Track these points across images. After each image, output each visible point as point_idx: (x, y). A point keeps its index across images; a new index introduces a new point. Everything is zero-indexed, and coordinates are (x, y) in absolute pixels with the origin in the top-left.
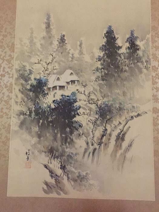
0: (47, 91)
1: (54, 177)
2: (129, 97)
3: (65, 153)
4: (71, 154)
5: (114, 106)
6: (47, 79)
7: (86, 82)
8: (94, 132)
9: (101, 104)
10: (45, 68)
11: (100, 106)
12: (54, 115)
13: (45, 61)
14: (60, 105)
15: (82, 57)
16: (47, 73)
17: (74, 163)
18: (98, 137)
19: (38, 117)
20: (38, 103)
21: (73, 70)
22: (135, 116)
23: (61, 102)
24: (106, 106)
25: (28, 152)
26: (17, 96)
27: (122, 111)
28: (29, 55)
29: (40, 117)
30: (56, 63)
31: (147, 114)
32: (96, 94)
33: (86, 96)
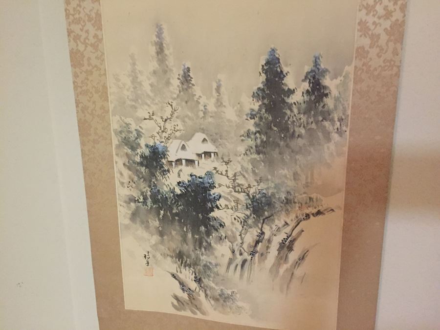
0: (167, 166)
1: (187, 291)
2: (304, 182)
3: (201, 262)
4: (208, 264)
5: (277, 197)
6: (167, 147)
7: (229, 156)
8: (243, 236)
9: (254, 193)
10: (160, 127)
11: (253, 196)
12: (181, 205)
13: (159, 114)
14: (190, 190)
15: (222, 112)
16: (165, 137)
17: (214, 277)
18: (249, 244)
19: (157, 206)
20: (155, 186)
21: (207, 134)
22: (313, 214)
23: (189, 185)
24: (263, 197)
25: (147, 254)
26: (121, 174)
27: (290, 205)
28: (133, 105)
29: (159, 205)
30: (178, 120)
31: (333, 213)
32: (247, 176)
33: (229, 179)
